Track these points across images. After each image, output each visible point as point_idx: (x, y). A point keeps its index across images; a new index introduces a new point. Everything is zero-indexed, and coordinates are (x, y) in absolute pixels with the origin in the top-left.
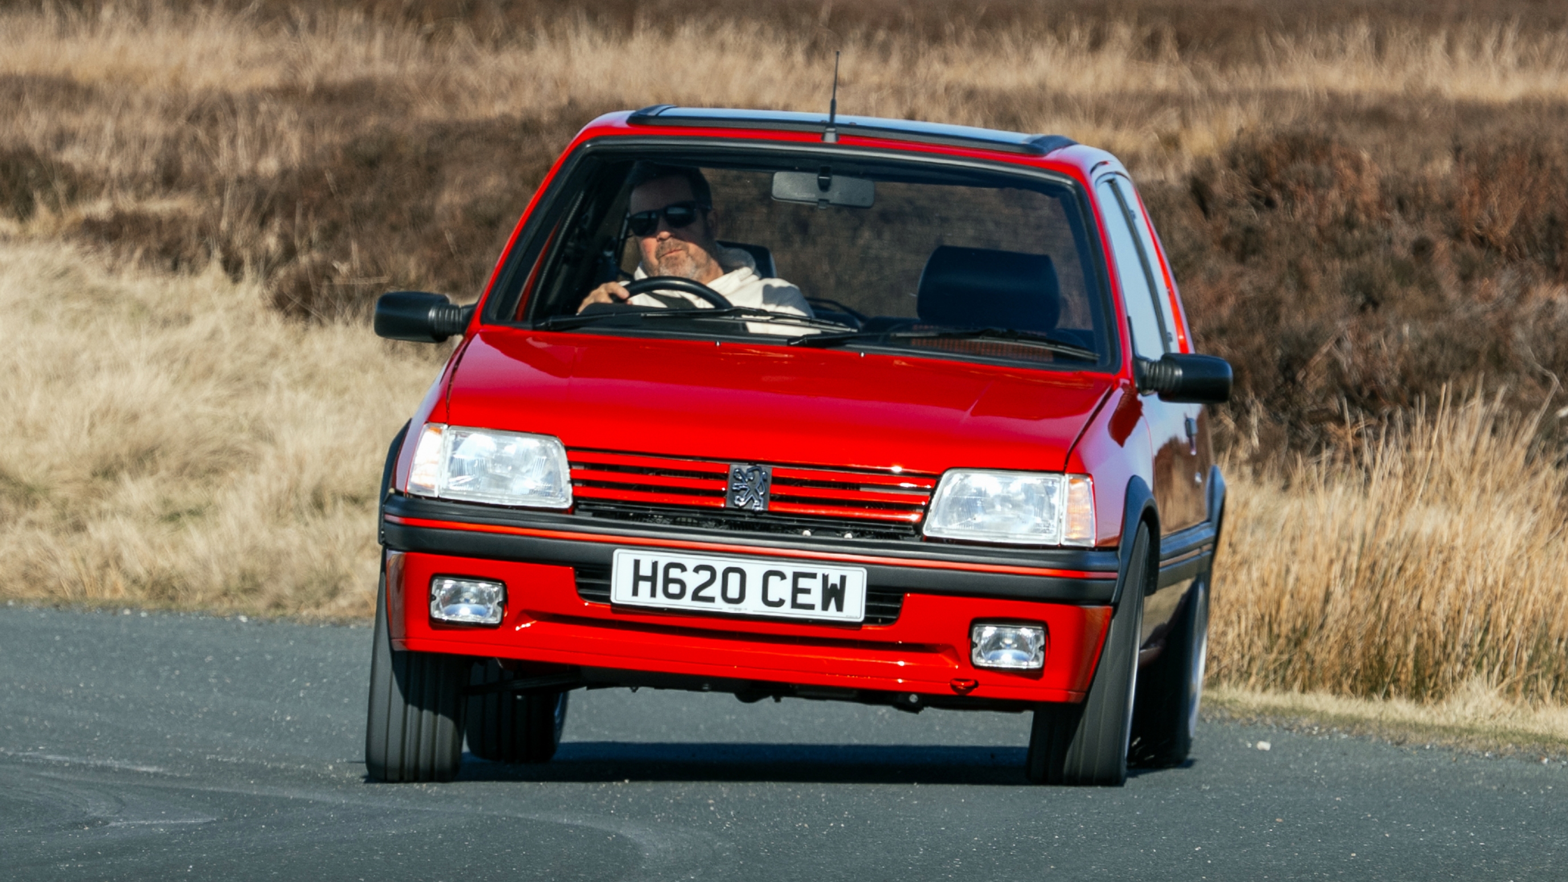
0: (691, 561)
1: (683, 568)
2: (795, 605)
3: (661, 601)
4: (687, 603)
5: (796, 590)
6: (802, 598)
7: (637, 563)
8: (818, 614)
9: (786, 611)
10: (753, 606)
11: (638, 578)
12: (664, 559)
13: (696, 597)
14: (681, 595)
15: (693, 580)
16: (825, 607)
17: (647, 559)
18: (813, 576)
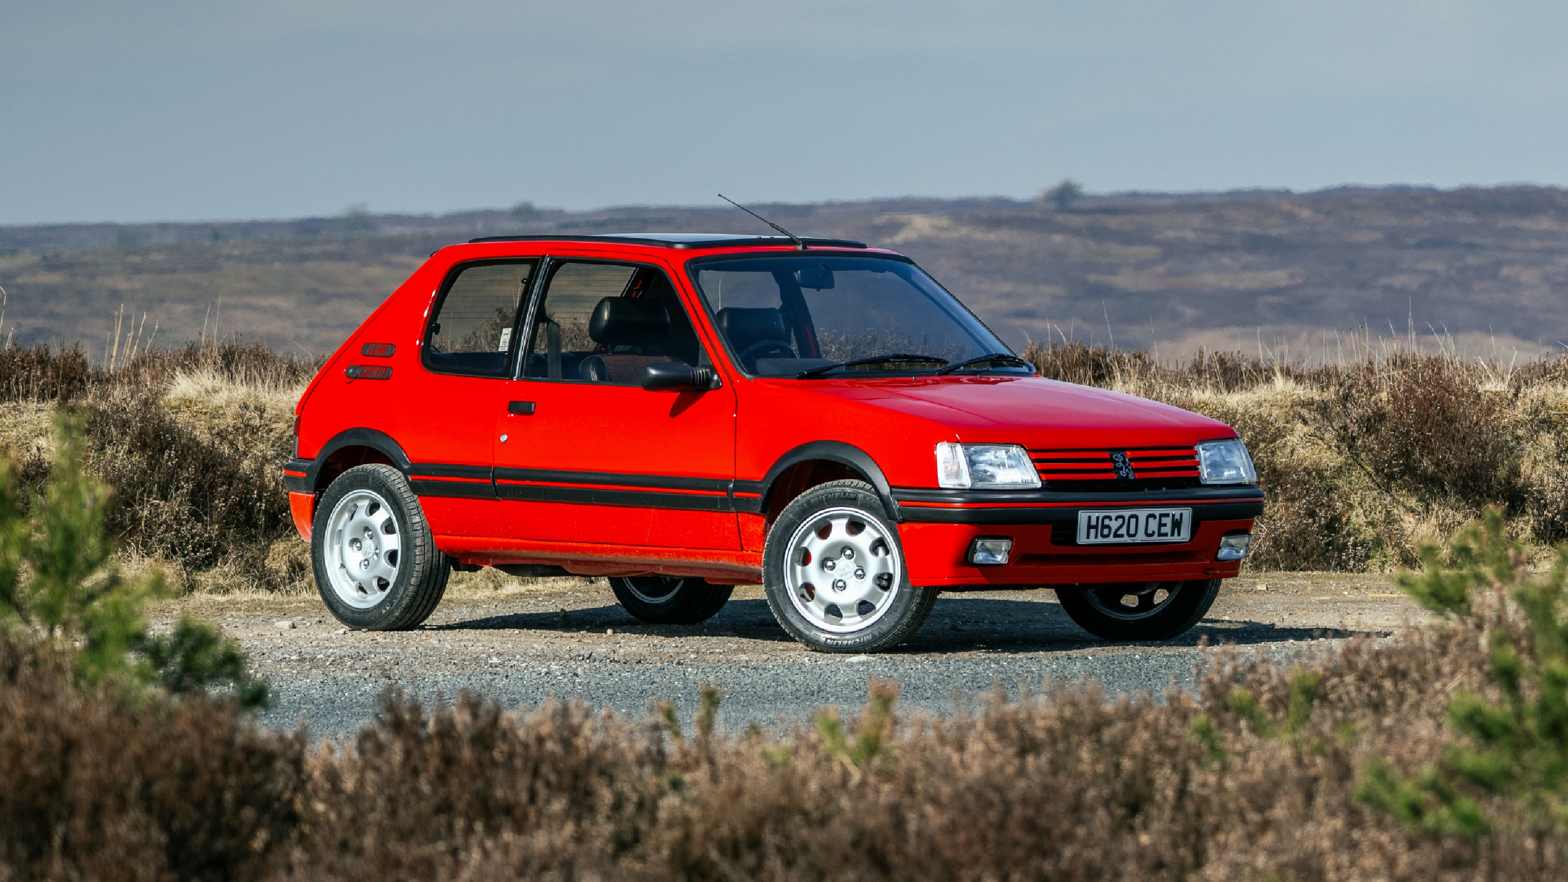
0: (1114, 514)
1: (1110, 518)
2: (1160, 535)
3: (1100, 540)
4: (1111, 540)
5: (1161, 525)
6: (1164, 530)
7: (1090, 517)
8: (1169, 539)
9: (1156, 538)
10: (1141, 538)
11: (1090, 527)
12: (1102, 514)
13: (1116, 535)
14: (1108, 536)
15: (1114, 525)
16: (1172, 534)
17: (1095, 515)
18: (1167, 515)
